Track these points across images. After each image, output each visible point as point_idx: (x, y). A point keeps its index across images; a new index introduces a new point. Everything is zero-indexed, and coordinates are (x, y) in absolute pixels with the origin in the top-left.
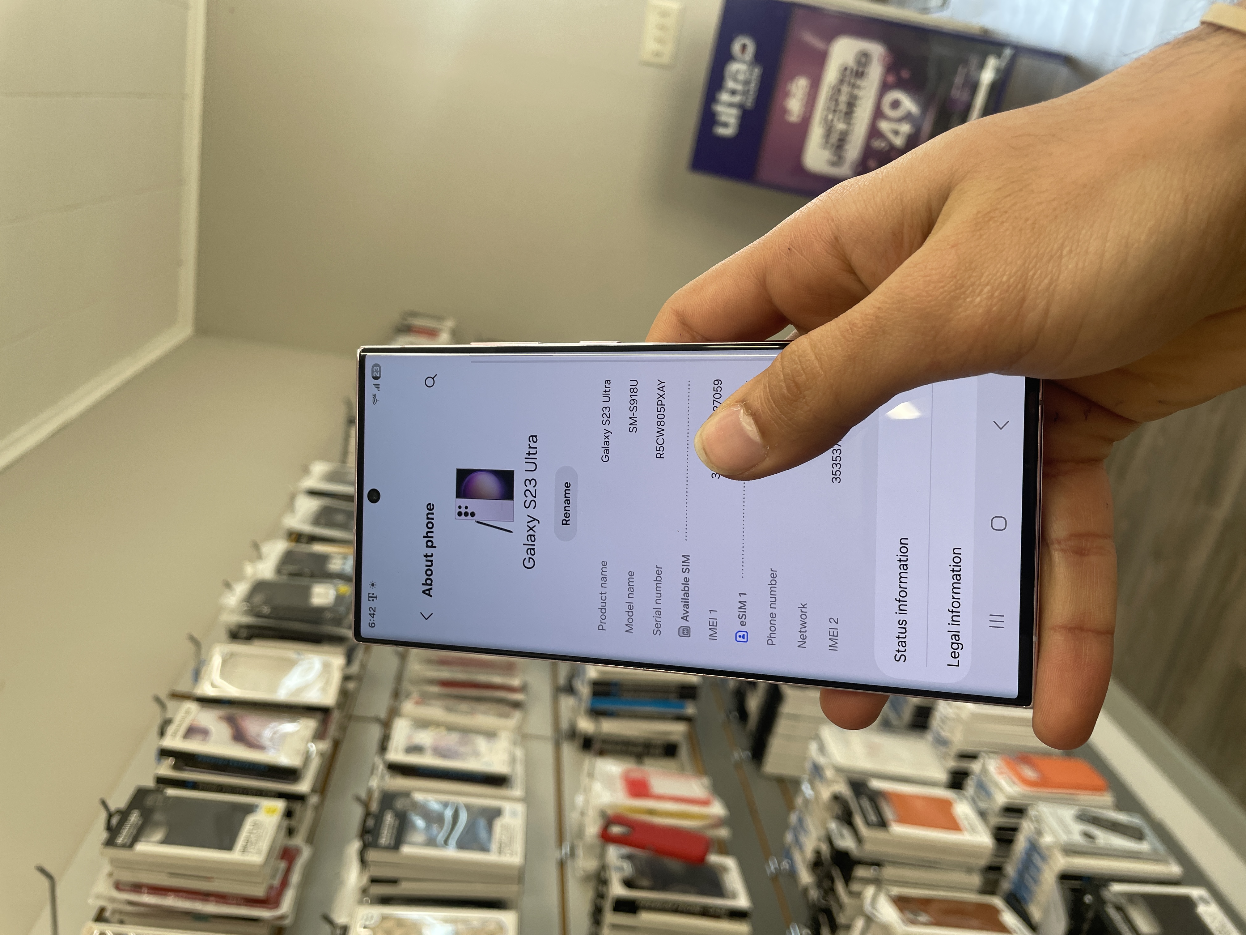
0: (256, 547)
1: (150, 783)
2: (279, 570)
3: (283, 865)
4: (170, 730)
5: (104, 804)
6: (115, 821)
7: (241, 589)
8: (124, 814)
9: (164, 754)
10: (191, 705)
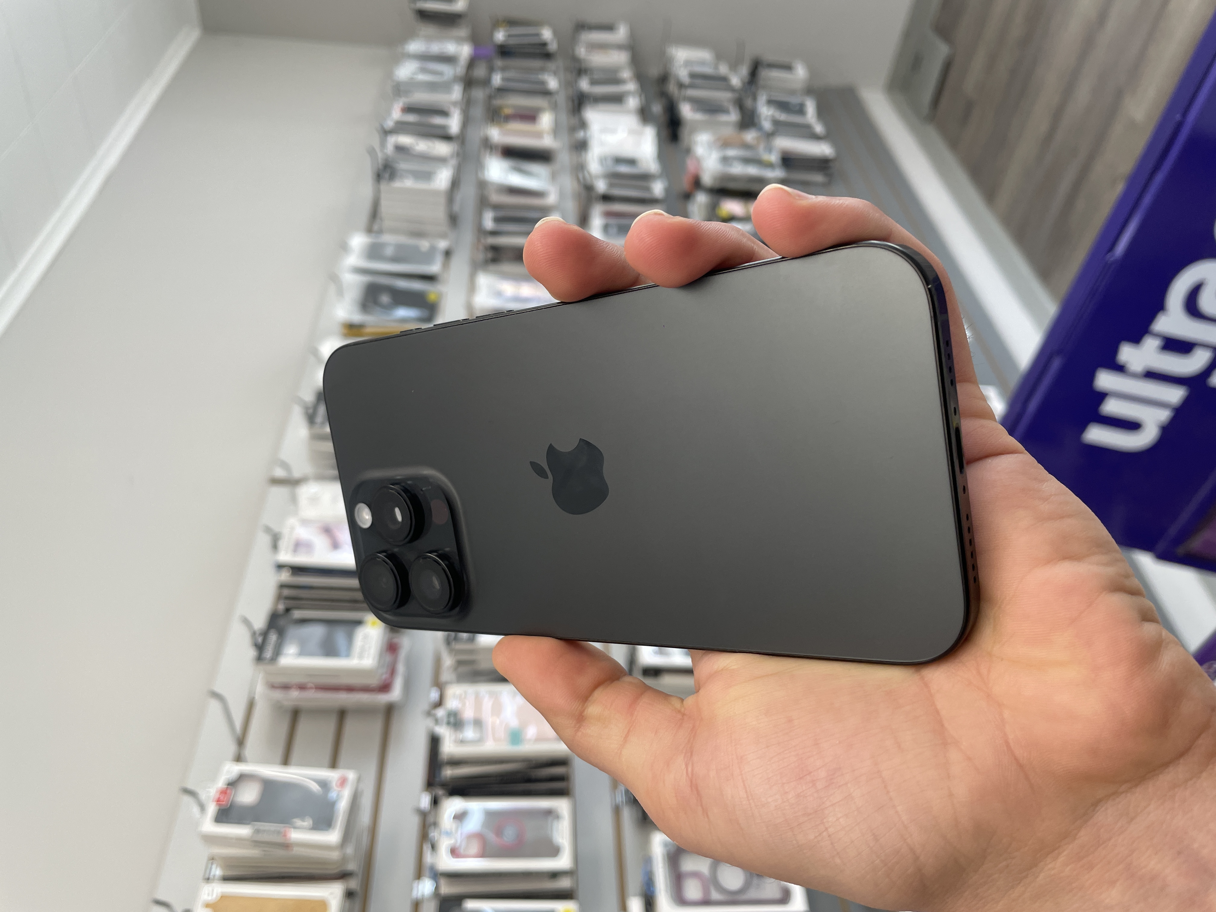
4: (282, 545)
5: (246, 622)
6: (260, 639)
8: (265, 634)
9: (281, 567)
10: (294, 520)
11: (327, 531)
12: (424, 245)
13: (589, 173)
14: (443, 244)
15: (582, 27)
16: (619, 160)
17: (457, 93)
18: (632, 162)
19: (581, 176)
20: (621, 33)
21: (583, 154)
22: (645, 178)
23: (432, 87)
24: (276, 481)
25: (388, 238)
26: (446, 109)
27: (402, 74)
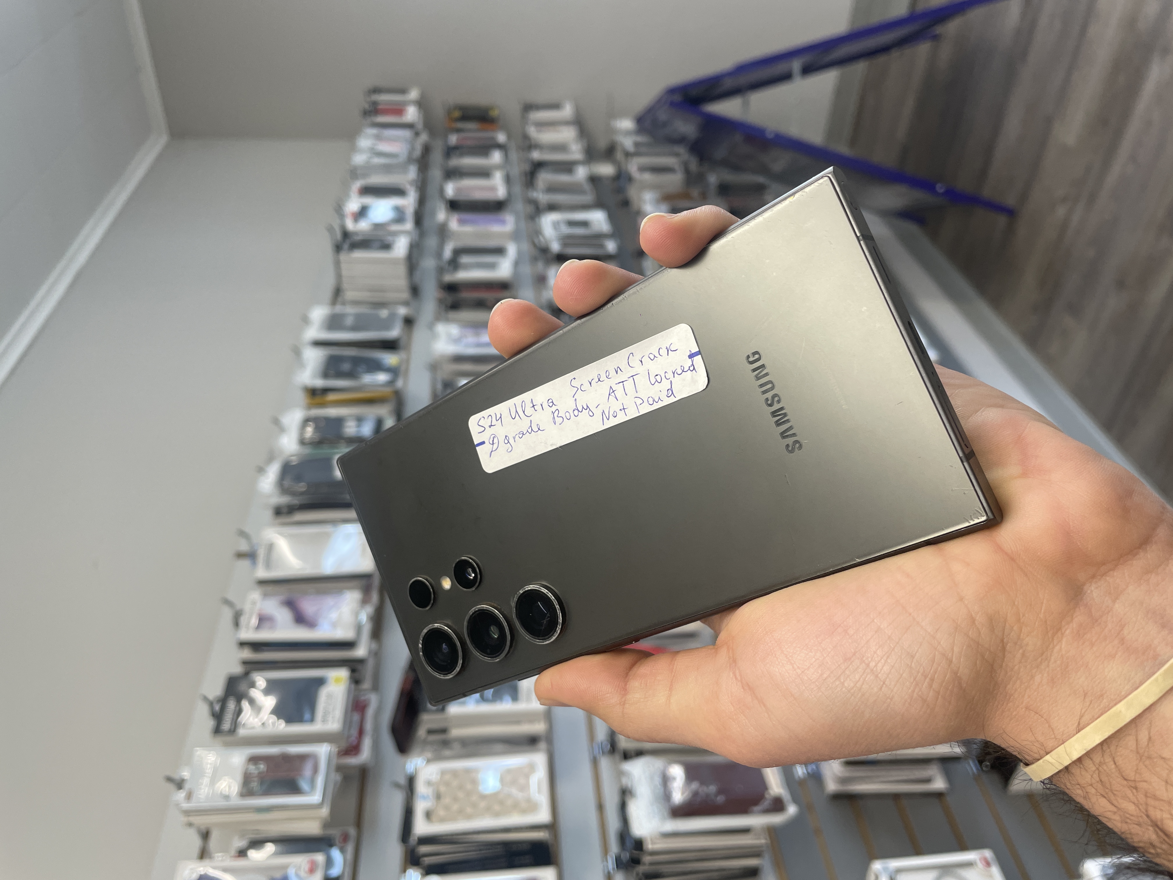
0: (276, 421)
1: (237, 669)
2: (302, 442)
3: (356, 717)
4: (243, 620)
5: (205, 699)
6: (217, 708)
7: (273, 473)
8: (223, 701)
9: (243, 644)
10: (255, 595)
11: (290, 604)
12: (384, 313)
13: (543, 236)
14: (402, 311)
15: (529, 108)
16: (572, 224)
17: (412, 173)
18: (585, 224)
19: (536, 241)
20: (567, 111)
21: (537, 220)
22: (598, 237)
23: (387, 169)
24: (241, 555)
25: (350, 310)
26: (402, 187)
27: (359, 159)
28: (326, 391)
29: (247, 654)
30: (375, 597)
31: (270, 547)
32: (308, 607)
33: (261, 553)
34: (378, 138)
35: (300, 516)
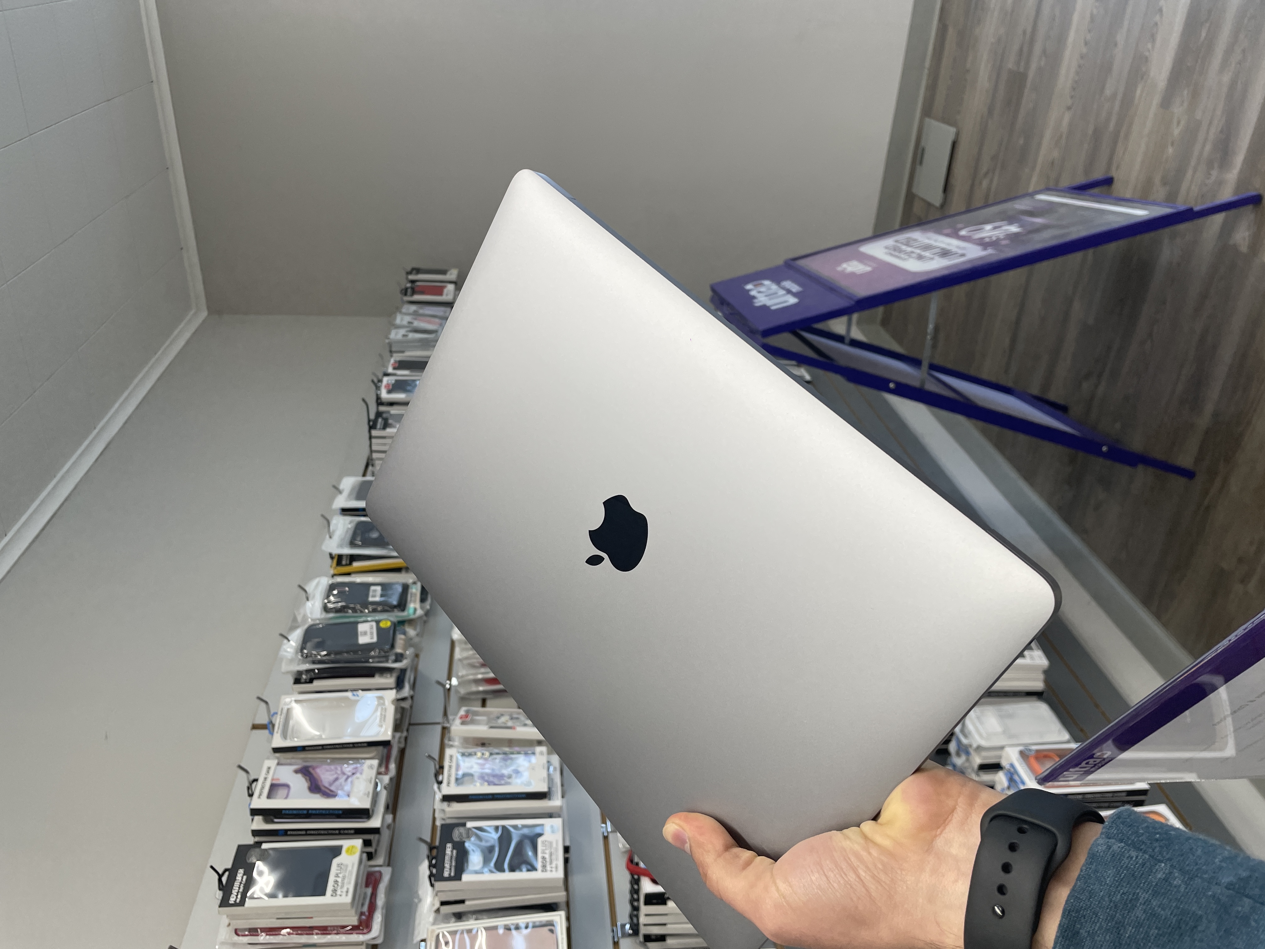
0: (302, 589)
1: (248, 840)
2: (326, 609)
3: (369, 891)
4: (257, 787)
5: (213, 866)
6: (224, 881)
7: (295, 639)
8: (232, 872)
9: (255, 812)
10: (271, 763)
11: (306, 772)
23: (424, 344)
24: (257, 727)
27: (396, 335)
28: (353, 558)
29: (259, 824)
30: (393, 766)
31: (289, 713)
32: (325, 775)
33: (278, 721)
34: (415, 314)
35: (318, 684)
